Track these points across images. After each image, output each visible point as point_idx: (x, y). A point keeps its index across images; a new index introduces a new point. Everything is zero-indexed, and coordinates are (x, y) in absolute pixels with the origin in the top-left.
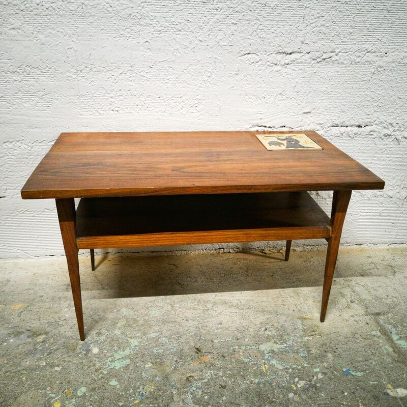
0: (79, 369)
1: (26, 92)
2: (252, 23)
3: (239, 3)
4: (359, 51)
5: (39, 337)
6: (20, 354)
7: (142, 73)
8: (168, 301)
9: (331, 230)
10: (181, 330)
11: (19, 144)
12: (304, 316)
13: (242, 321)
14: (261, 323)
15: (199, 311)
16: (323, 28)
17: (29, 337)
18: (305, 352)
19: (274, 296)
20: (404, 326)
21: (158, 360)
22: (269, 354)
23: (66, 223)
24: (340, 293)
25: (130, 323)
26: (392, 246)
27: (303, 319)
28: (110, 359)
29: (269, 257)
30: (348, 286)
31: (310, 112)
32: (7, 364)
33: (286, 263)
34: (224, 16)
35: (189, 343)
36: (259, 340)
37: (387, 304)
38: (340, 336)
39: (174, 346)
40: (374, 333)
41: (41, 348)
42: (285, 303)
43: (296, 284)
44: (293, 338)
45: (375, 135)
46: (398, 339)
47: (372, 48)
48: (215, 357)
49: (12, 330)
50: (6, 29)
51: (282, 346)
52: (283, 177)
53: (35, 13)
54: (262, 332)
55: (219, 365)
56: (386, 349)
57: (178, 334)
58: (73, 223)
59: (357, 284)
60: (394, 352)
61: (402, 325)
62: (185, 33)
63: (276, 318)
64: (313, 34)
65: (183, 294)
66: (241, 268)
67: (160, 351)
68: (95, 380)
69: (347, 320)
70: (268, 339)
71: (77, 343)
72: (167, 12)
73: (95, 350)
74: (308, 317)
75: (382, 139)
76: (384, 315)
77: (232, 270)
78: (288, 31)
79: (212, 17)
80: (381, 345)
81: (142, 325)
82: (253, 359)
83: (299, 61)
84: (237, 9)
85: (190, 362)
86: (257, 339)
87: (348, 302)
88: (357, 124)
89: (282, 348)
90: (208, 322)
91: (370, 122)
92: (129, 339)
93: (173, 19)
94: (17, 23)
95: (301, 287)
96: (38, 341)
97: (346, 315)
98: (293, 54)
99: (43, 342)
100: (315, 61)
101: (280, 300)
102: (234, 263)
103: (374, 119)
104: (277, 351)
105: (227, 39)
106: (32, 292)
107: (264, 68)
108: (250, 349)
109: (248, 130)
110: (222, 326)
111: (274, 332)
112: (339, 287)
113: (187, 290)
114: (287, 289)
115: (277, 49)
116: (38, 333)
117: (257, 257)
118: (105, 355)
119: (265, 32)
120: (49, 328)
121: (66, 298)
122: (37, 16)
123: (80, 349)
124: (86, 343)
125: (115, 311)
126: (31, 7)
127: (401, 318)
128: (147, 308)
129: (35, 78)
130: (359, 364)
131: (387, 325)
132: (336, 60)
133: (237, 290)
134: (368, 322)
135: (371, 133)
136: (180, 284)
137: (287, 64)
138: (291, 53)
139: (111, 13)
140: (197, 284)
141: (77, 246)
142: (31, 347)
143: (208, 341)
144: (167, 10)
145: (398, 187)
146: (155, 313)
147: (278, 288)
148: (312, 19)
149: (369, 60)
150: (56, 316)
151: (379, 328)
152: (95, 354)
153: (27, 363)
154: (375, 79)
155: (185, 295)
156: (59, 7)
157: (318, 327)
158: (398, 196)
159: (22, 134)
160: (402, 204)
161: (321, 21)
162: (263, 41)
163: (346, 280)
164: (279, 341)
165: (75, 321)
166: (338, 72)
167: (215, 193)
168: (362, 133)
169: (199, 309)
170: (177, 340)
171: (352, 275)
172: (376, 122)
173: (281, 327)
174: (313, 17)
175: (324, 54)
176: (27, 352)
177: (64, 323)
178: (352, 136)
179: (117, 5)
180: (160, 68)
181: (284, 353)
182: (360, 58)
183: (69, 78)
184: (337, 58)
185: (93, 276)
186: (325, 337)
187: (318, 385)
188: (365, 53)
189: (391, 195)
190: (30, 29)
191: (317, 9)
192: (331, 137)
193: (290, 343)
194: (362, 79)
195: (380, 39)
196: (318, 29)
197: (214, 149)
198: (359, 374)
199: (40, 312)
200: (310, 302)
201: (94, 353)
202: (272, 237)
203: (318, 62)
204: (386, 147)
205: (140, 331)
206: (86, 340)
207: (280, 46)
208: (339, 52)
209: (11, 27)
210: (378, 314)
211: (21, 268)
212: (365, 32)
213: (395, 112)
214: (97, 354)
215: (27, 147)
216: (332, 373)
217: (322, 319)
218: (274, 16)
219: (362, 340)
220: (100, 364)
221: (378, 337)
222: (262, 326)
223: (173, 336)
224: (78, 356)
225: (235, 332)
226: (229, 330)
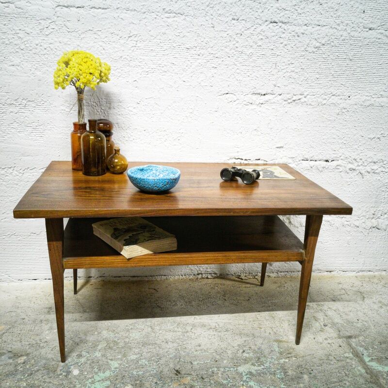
1: (21, 123)
2: (230, 68)
3: (219, 50)
4: (325, 94)
5: (20, 358)
7: (130, 108)
8: (149, 324)
9: (304, 253)
10: (161, 352)
11: (11, 170)
12: (280, 338)
13: (220, 343)
14: (239, 345)
15: (178, 333)
16: (293, 74)
17: (10, 358)
18: (282, 374)
19: (251, 320)
20: (375, 349)
21: (138, 382)
22: (247, 376)
23: (54, 243)
24: (314, 317)
25: (111, 345)
26: (361, 274)
27: (279, 341)
28: (90, 381)
29: (244, 282)
30: (321, 310)
31: (282, 147)
33: (261, 288)
34: (205, 61)
35: (168, 365)
36: (237, 362)
37: (358, 328)
38: (315, 358)
39: (153, 368)
40: (346, 355)
41: (21, 369)
42: (261, 326)
43: (271, 307)
44: (270, 360)
45: (341, 169)
46: (369, 361)
47: (336, 92)
48: (195, 379)
50: (6, 65)
51: (260, 368)
52: (259, 202)
53: (35, 52)
54: (239, 354)
55: (198, 386)
56: (359, 371)
57: (158, 356)
58: (61, 242)
59: (329, 308)
60: (367, 373)
61: (373, 348)
62: (169, 74)
63: (253, 340)
64: (284, 78)
65: (163, 317)
66: (218, 292)
67: (140, 373)
69: (321, 343)
70: (246, 361)
71: (58, 365)
72: (155, 56)
73: (76, 372)
74: (284, 340)
75: (348, 173)
76: (355, 338)
77: (210, 294)
78: (263, 75)
79: (194, 61)
80: (354, 366)
81: (122, 347)
82: (231, 381)
83: (272, 101)
84: (216, 55)
85: (170, 384)
86: (235, 361)
87: (321, 326)
88: (325, 159)
89: (259, 370)
90: (187, 344)
91: (336, 157)
92: (109, 361)
93: (160, 62)
94: (17, 61)
95: (276, 310)
96: (19, 362)
97: (320, 338)
98: (266, 95)
99: (24, 363)
100: (286, 102)
101: (257, 323)
102: (212, 288)
103: (340, 155)
104: (254, 372)
105: (208, 80)
106: (14, 314)
107: (241, 106)
108: (228, 371)
109: (226, 162)
110: (201, 348)
111: (251, 355)
112: (312, 311)
113: (167, 313)
114: (263, 313)
115: (252, 91)
116: (19, 355)
117: (234, 282)
118: (85, 377)
119: (241, 75)
120: (30, 350)
121: (47, 320)
122: (35, 55)
123: (61, 370)
124: (67, 365)
125: (96, 333)
126: (31, 47)
127: (371, 341)
128: (128, 331)
129: (31, 110)
130: (333, 385)
131: (358, 347)
132: (305, 102)
133: (215, 314)
134: (341, 345)
135: (338, 167)
136: (160, 307)
137: (262, 104)
138: (265, 95)
139: (103, 55)
140: (176, 307)
141: (63, 266)
142: (11, 368)
143: (187, 363)
144: (154, 54)
145: (364, 218)
146: (135, 335)
147: (254, 312)
148: (283, 66)
149: (335, 102)
150: (37, 338)
151: (351, 350)
152: (75, 376)
153: (8, 384)
154: (339, 119)
155: (165, 318)
156: (56, 47)
157: (293, 349)
158: (364, 225)
159: (14, 162)
160: (368, 233)
161: (291, 68)
162: (240, 83)
163: (319, 305)
164: (257, 363)
165: (57, 343)
166: (306, 112)
167: (197, 215)
168: (330, 167)
169: (179, 332)
170: (157, 362)
171: (324, 300)
172: (342, 158)
173: (259, 349)
174: (283, 64)
175: (294, 96)
176: (8, 373)
177: (45, 344)
178: (320, 169)
179: (110, 48)
180: (146, 104)
181: (262, 375)
182: (326, 101)
183: (63, 112)
184: (306, 100)
185: (75, 300)
186: (301, 359)
188: (330, 96)
189: (358, 225)
190: (28, 66)
191: (287, 57)
192: (302, 170)
193: (267, 365)
194: (328, 119)
195: (344, 84)
196: (289, 74)
197: (195, 178)
199: (21, 334)
200: (286, 325)
201: (75, 374)
202: (249, 259)
203: (289, 103)
204: (352, 180)
205: (120, 353)
206: (67, 362)
207: (255, 88)
208: (307, 95)
209: (10, 64)
210: (350, 337)
211: (4, 291)
212: (330, 78)
213: (358, 148)
214: (77, 376)
215: (18, 174)
217: (298, 342)
218: (250, 62)
219: (335, 361)
220: (80, 386)
221: (351, 359)
222: (240, 348)
223: (153, 358)
224: (58, 377)
225: (214, 354)
226: (208, 352)
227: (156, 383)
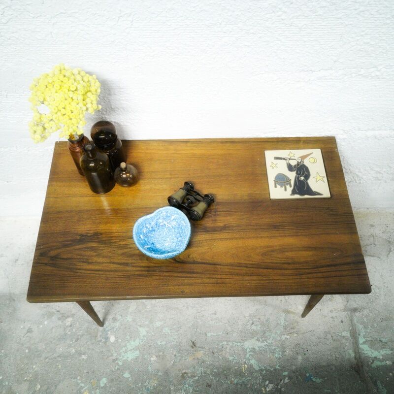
0: (100, 358)
5: (67, 320)
6: (54, 339)
10: (182, 319)
12: (289, 308)
13: (234, 311)
14: (250, 315)
17: (59, 319)
18: (281, 353)
20: (374, 327)
21: (161, 354)
22: (250, 353)
27: (287, 312)
28: (124, 349)
32: (45, 349)
36: (245, 335)
38: (314, 335)
39: (174, 339)
40: (344, 334)
41: (69, 333)
44: (274, 335)
46: (364, 343)
48: (207, 353)
49: (45, 309)
51: (263, 345)
54: (249, 326)
55: (209, 362)
56: (349, 354)
57: (179, 324)
60: (355, 357)
61: (372, 326)
63: (264, 309)
67: (163, 343)
68: (113, 371)
69: (325, 316)
70: (253, 334)
73: (112, 339)
74: (292, 310)
76: (360, 311)
78: (319, 51)
80: (346, 348)
82: (236, 358)
85: (186, 357)
86: (243, 335)
89: (262, 347)
90: (205, 310)
92: (139, 327)
96: (67, 324)
97: (326, 309)
99: (71, 326)
104: (257, 349)
108: (235, 346)
110: (216, 316)
111: (259, 327)
116: (66, 315)
118: (120, 344)
123: (100, 336)
124: (105, 330)
127: (374, 316)
131: (359, 324)
134: (343, 320)
139: (88, 40)
142: (62, 331)
143: (203, 334)
151: (351, 328)
152: (112, 343)
153: (61, 349)
156: (23, 36)
157: (298, 322)
164: (262, 338)
170: (177, 331)
173: (267, 321)
176: (59, 337)
181: (263, 353)
186: (301, 336)
187: (283, 389)
193: (270, 341)
198: (319, 381)
201: (111, 341)
205: (148, 318)
210: (355, 310)
214: (114, 343)
216: (297, 377)
217: (304, 315)
218: (301, 36)
219: (331, 341)
220: (116, 354)
221: (347, 340)
222: (250, 318)
223: (174, 327)
224: (99, 344)
225: (227, 325)
226: (222, 322)
227: (175, 355)
